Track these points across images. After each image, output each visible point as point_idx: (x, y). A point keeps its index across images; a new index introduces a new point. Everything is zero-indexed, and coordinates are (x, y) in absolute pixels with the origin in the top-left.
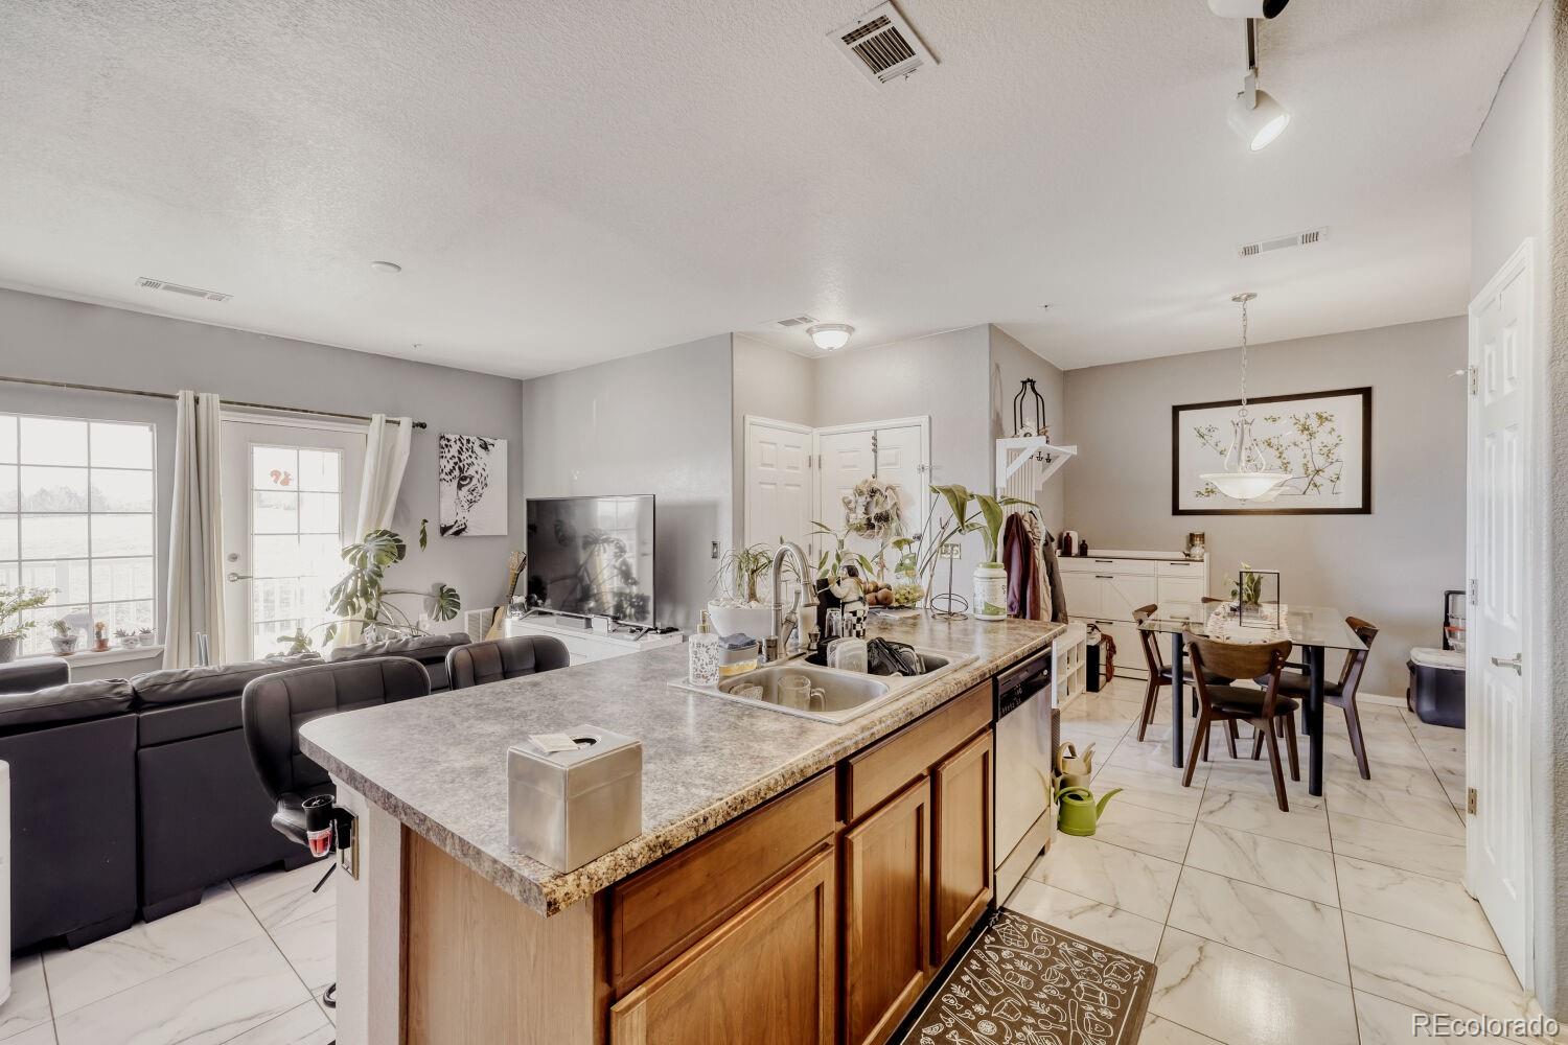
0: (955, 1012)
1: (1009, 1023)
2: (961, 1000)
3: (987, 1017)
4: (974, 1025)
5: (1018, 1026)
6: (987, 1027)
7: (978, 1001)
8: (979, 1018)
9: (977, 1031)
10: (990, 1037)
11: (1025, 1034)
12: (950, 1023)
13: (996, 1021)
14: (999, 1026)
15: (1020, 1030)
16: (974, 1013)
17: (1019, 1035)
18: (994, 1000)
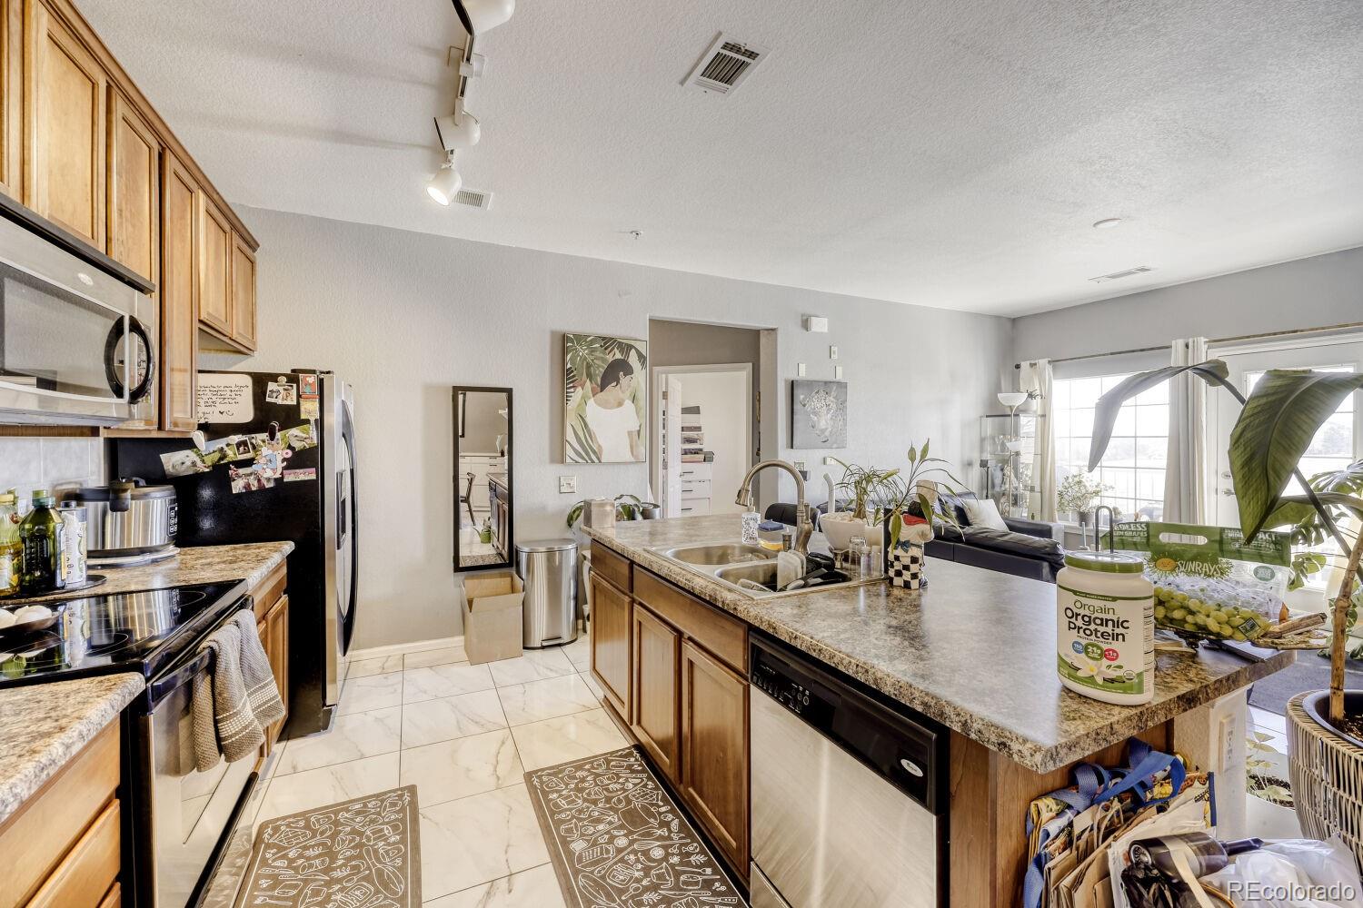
0: (682, 845)
1: (652, 868)
2: (689, 854)
3: (665, 859)
4: (665, 848)
5: (647, 871)
6: (658, 853)
7: (681, 863)
8: (667, 855)
9: (658, 846)
10: (650, 850)
11: (638, 870)
12: (675, 836)
13: (660, 861)
14: (654, 861)
15: (642, 869)
16: (673, 854)
17: (640, 866)
18: (678, 874)
